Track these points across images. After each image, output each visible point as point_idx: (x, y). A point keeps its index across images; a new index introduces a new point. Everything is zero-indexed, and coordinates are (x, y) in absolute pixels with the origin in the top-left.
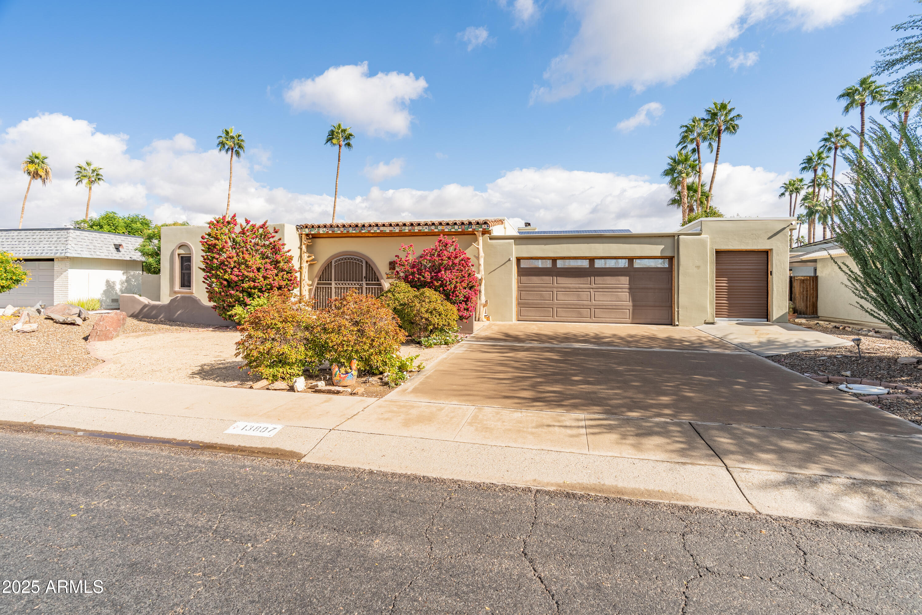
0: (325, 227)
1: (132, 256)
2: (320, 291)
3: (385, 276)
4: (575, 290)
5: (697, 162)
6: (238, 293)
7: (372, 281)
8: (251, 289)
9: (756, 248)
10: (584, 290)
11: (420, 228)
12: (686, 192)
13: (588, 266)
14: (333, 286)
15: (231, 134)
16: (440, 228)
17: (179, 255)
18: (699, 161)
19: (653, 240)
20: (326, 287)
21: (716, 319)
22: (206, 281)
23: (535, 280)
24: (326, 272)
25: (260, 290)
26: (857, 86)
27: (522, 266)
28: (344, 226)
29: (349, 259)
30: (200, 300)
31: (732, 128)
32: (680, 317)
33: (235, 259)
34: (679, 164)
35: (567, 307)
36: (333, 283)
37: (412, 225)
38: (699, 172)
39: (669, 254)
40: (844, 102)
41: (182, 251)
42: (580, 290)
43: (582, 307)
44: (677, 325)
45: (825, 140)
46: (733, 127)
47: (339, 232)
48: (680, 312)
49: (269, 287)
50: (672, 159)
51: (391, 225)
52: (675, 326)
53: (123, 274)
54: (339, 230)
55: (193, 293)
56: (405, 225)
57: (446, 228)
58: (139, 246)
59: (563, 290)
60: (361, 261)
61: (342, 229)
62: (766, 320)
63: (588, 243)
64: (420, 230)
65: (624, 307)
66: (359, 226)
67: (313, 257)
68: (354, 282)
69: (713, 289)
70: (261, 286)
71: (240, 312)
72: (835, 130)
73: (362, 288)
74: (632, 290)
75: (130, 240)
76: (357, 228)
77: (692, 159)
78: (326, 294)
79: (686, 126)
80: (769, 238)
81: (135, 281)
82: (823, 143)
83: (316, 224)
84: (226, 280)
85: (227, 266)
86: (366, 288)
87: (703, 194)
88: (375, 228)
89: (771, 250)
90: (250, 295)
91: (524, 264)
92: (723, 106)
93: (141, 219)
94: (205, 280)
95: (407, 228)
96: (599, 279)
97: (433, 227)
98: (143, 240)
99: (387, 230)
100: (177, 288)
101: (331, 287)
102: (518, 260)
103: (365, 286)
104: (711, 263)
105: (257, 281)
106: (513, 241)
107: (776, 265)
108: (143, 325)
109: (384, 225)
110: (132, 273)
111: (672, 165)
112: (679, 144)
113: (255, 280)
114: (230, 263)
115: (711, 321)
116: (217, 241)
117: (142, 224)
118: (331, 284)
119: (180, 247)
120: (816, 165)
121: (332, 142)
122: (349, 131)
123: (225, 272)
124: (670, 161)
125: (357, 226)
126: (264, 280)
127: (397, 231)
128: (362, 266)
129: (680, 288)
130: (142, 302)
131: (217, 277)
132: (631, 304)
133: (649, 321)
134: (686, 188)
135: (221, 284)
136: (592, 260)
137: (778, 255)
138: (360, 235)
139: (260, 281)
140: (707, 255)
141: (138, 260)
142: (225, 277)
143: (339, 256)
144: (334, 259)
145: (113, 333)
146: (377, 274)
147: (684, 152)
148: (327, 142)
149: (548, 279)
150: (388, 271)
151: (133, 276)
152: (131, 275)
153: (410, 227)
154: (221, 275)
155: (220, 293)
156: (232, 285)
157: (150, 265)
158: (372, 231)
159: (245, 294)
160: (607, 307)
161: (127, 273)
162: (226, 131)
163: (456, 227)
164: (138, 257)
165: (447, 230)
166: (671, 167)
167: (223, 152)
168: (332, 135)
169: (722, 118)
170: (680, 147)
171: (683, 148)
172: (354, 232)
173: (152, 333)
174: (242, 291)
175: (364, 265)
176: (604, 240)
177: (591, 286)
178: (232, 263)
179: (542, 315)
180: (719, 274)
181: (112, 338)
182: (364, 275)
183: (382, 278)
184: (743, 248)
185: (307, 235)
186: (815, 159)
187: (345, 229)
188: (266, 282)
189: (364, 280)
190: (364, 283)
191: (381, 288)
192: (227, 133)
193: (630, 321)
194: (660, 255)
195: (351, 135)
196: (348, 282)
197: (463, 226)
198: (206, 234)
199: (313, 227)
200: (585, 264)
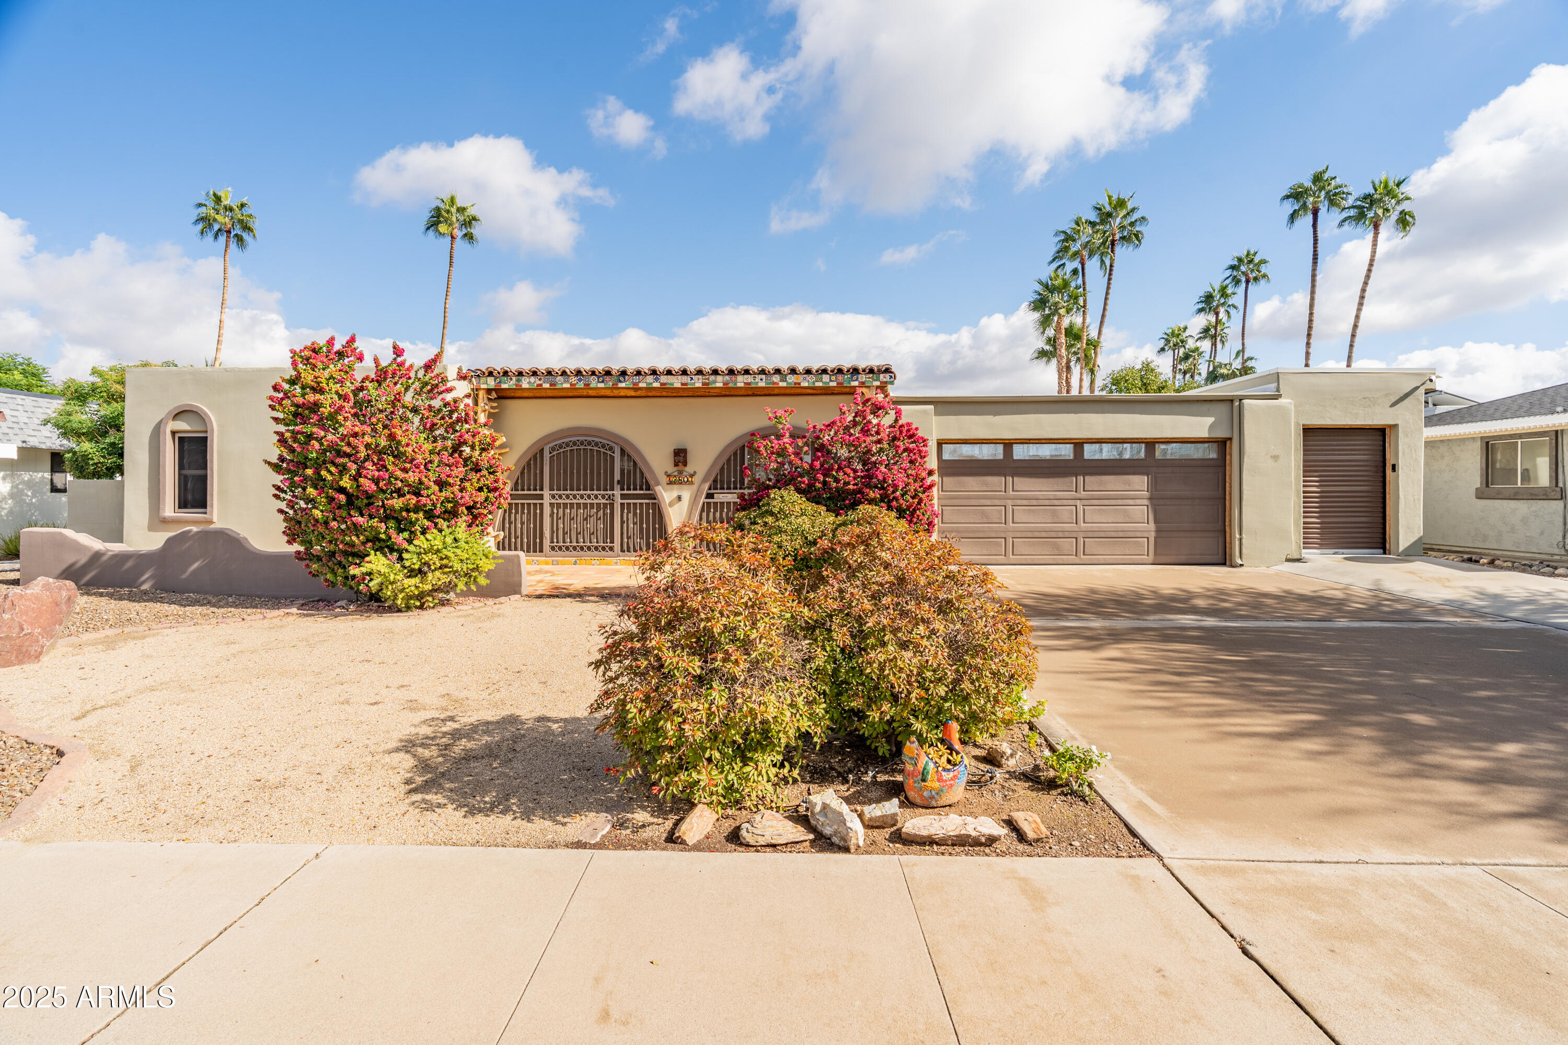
0: (534, 373)
1: (27, 439)
2: (517, 512)
3: (664, 479)
4: (1047, 502)
5: (1081, 290)
6: (375, 522)
7: (635, 489)
8: (408, 511)
9: (1370, 423)
10: (1065, 502)
11: (749, 379)
12: (1063, 339)
13: (1072, 457)
14: (547, 501)
15: (226, 202)
16: (791, 379)
17: (173, 433)
18: (1084, 290)
19: (1195, 407)
20: (529, 504)
21: (1304, 551)
22: (282, 495)
23: (972, 483)
24: (529, 471)
25: (429, 515)
26: (1308, 184)
27: (946, 456)
28: (579, 373)
29: (582, 443)
30: (246, 539)
31: (1132, 237)
32: (1244, 551)
33: (367, 439)
34: (1052, 292)
35: (1032, 536)
36: (546, 493)
37: (731, 372)
38: (1084, 307)
39: (1221, 434)
40: (1289, 207)
41: (182, 425)
42: (1056, 502)
43: (1061, 535)
44: (1241, 565)
45: (1233, 268)
46: (1137, 236)
47: (567, 385)
48: (1244, 541)
49: (450, 505)
50: (1040, 282)
51: (684, 372)
52: (1232, 566)
53: (4, 478)
54: (565, 382)
55: (211, 522)
56: (715, 372)
57: (805, 379)
58: (54, 415)
59: (1025, 502)
60: (611, 449)
61: (574, 380)
62: (1381, 551)
63: (1076, 413)
64: (749, 384)
65: (1138, 534)
66: (613, 373)
67: (504, 439)
68: (595, 492)
69: (1299, 497)
70: (433, 504)
71: (384, 570)
72: (1245, 253)
73: (612, 505)
74: (1155, 500)
75: (20, 402)
76: (607, 378)
77: (1073, 284)
78: (529, 520)
79: (1064, 232)
80: (1393, 405)
81: (34, 496)
82: (1228, 273)
83: (514, 367)
84: (342, 490)
85: (348, 455)
86: (622, 504)
87: (1089, 342)
88: (650, 379)
89: (1395, 427)
90: (403, 525)
91: (949, 453)
92: (1121, 203)
93: (21, 364)
94: (277, 493)
95: (719, 378)
96: (1092, 481)
97: (776, 378)
98: (63, 402)
99: (677, 382)
100: (169, 509)
101: (542, 505)
102: (940, 444)
103: (618, 501)
104: (1296, 450)
105: (424, 492)
106: (932, 407)
107: (1404, 454)
108: (107, 606)
109: (669, 372)
110: (26, 477)
111: (1040, 294)
112: (1054, 260)
113: (420, 490)
114: (355, 448)
115: (1296, 556)
116: (318, 396)
117: (24, 373)
118: (541, 497)
119: (179, 415)
120: (1218, 306)
121: (437, 230)
122: (471, 212)
123: (343, 470)
124: (1039, 288)
125: (608, 373)
126: (441, 491)
127: (699, 385)
128: (612, 458)
129: (1245, 497)
130: (85, 548)
131: (318, 483)
132: (1152, 526)
133: (1182, 558)
134: (1063, 331)
135: (331, 500)
136: (1079, 445)
137: (1407, 436)
138: (616, 393)
139: (430, 492)
140: (1290, 436)
141: (44, 447)
142: (342, 483)
143: (559, 439)
144: (548, 443)
145: (42, 641)
146: (647, 475)
147: (1060, 272)
148: (428, 228)
149: (996, 481)
150: (671, 469)
151: (30, 484)
152: (23, 482)
153: (727, 378)
154: (329, 478)
155: (326, 523)
156: (358, 503)
157: (86, 457)
158: (642, 385)
159: (392, 524)
160: (1108, 534)
161: (12, 476)
162: (215, 195)
163: (826, 378)
164: (51, 440)
165: (806, 384)
166: (1039, 297)
167: (209, 237)
168: (438, 217)
169: (1118, 220)
170: (1055, 265)
171: (1059, 267)
172: (601, 385)
173: (141, 628)
174: (385, 519)
175: (617, 456)
176: (1106, 406)
177: (1078, 495)
178: (362, 448)
179: (985, 552)
180: (1308, 468)
181: (38, 657)
182: (617, 476)
183: (658, 484)
184: (1349, 423)
185: (489, 391)
186: (1217, 296)
187: (580, 380)
188: (443, 494)
189: (617, 487)
190: (617, 492)
191: (654, 504)
192: (218, 199)
193: (1151, 558)
194: (1206, 435)
195: (474, 219)
196: (582, 492)
197: (840, 377)
198: (284, 380)
199: (506, 373)
200: (1066, 451)
